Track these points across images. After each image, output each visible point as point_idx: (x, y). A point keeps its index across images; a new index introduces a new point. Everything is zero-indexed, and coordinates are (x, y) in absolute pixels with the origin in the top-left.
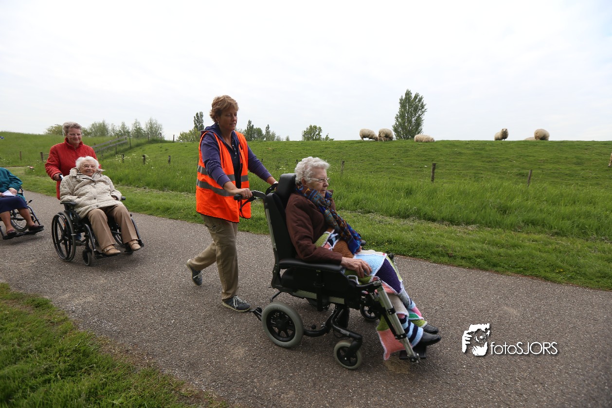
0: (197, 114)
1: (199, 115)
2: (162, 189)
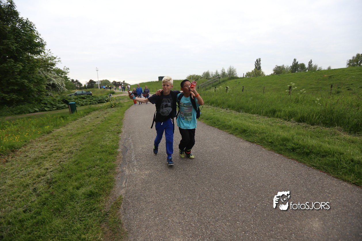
0: (257, 60)
1: (258, 60)
2: (238, 110)
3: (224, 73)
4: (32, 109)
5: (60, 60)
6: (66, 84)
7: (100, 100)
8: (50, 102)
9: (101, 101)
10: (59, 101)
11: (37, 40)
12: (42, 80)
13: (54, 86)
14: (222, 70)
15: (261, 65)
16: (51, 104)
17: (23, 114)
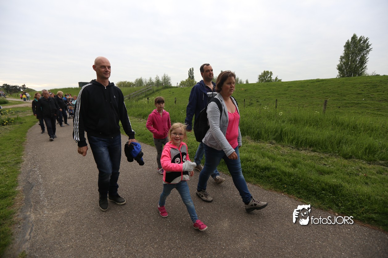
0: (190, 69)
3: (159, 80)
14: (156, 78)
15: (194, 75)
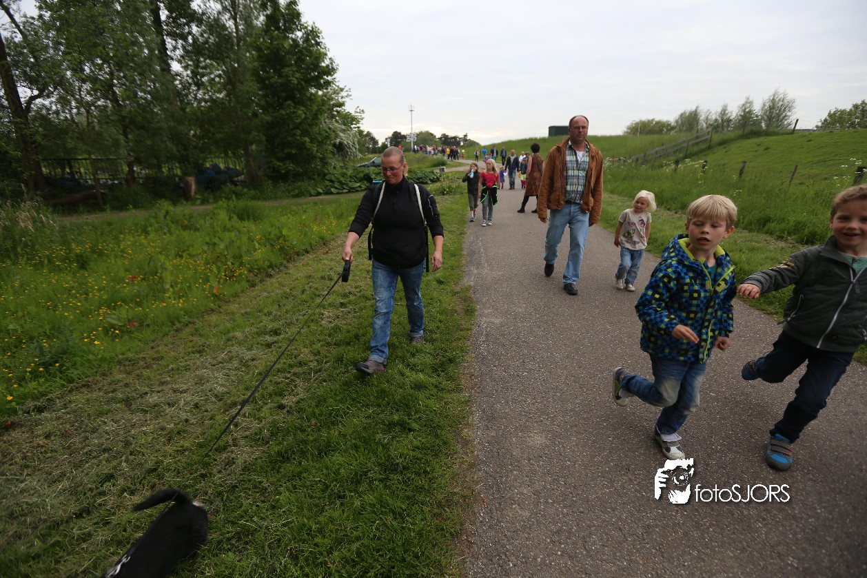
3: (750, 112)
4: (314, 189)
5: (350, 94)
6: (359, 143)
7: (419, 179)
8: (339, 179)
9: (421, 180)
10: (350, 177)
11: (323, 61)
12: (327, 137)
13: (340, 148)
14: (744, 105)
16: (340, 182)
17: (303, 197)
